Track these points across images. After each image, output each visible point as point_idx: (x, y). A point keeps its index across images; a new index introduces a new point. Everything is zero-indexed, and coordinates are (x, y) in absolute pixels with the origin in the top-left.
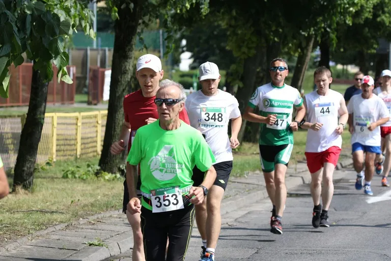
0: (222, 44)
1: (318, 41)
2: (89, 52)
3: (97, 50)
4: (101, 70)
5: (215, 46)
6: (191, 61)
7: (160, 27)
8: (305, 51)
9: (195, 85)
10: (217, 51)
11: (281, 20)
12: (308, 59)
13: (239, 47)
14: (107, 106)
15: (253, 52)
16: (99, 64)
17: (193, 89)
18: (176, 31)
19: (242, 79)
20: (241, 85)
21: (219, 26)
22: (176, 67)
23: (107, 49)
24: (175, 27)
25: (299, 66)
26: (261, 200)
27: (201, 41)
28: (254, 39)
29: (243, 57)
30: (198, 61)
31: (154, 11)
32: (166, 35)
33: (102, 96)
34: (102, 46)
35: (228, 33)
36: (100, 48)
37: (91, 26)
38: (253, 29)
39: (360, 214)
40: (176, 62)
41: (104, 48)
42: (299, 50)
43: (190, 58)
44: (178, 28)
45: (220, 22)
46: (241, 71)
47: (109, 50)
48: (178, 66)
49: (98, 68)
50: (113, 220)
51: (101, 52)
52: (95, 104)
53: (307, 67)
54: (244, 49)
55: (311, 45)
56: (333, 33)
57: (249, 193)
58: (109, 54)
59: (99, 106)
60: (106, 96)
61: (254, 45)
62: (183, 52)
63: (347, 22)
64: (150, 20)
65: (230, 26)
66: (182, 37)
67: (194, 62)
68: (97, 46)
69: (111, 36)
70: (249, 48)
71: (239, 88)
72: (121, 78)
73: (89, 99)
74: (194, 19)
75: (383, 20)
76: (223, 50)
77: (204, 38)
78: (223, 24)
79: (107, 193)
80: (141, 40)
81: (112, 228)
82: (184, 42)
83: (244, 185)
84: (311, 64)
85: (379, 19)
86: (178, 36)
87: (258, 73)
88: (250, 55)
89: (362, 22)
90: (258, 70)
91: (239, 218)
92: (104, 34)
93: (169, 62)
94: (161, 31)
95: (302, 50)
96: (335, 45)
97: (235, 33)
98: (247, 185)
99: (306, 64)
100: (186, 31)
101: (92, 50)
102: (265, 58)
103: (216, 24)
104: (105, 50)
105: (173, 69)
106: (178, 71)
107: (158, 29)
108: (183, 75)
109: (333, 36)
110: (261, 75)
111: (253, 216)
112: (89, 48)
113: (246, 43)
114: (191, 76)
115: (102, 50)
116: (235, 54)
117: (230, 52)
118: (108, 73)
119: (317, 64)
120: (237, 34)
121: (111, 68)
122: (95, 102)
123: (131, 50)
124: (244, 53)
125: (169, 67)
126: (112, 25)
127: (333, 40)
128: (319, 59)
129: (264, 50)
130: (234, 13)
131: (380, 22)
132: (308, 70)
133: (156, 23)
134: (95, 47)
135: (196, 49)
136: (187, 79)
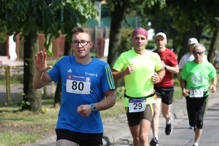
3: (101, 28)
13: (181, 26)
15: (189, 29)
16: (102, 36)
18: (145, 17)
19: (182, 44)
20: (182, 48)
21: (169, 15)
23: (106, 27)
27: (159, 23)
28: (189, 22)
29: (184, 32)
31: (133, 6)
32: (140, 20)
33: (103, 54)
35: (174, 19)
37: (98, 14)
41: (104, 27)
42: (215, 28)
43: (153, 33)
47: (108, 28)
49: (102, 38)
50: (110, 123)
51: (103, 30)
52: (100, 58)
54: (184, 28)
58: (108, 30)
60: (106, 53)
61: (189, 26)
62: (149, 29)
64: (130, 11)
65: (176, 15)
66: (149, 21)
69: (109, 20)
70: (186, 27)
71: (180, 49)
73: (96, 55)
74: (156, 11)
76: (171, 28)
77: (161, 21)
78: (171, 14)
80: (126, 22)
81: (110, 127)
82: (150, 24)
86: (146, 20)
88: (187, 31)
92: (104, 19)
94: (137, 18)
100: (151, 18)
101: (98, 28)
107: (135, 16)
112: (96, 27)
113: (184, 24)
116: (179, 30)
117: (175, 29)
118: (107, 41)
121: (109, 37)
123: (120, 28)
124: (183, 30)
126: (110, 14)
130: (178, 7)
133: (134, 13)
134: (100, 25)
135: (157, 28)
136: (151, 45)
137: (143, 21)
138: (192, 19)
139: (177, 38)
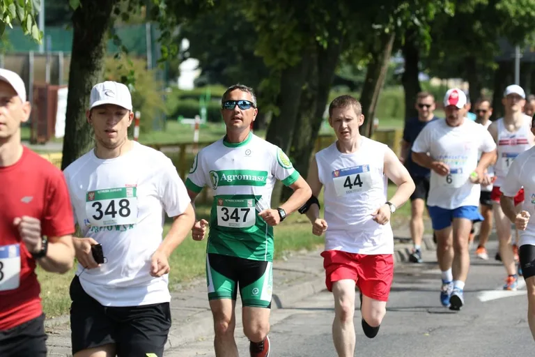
0: (247, 47)
1: (401, 41)
2: (32, 60)
3: (45, 55)
4: (51, 88)
5: (235, 49)
6: (197, 73)
7: (147, 19)
8: (380, 58)
9: (204, 111)
10: (239, 58)
11: (341, 7)
12: (384, 71)
13: (274, 51)
14: (60, 147)
15: (297, 59)
16: (48, 79)
17: (201, 118)
18: (172, 25)
19: (279, 102)
20: (277, 112)
21: (241, 17)
22: (172, 84)
23: (61, 54)
24: (170, 20)
25: (370, 80)
26: (309, 296)
27: (214, 42)
28: (298, 38)
29: (280, 67)
30: (207, 73)
32: (158, 33)
33: (53, 131)
34: (53, 50)
35: (258, 29)
36: (49, 53)
37: (36, 20)
38: (295, 22)
39: (469, 319)
40: (173, 74)
41: (56, 52)
42: (370, 56)
43: (196, 69)
44: (175, 20)
45: (244, 11)
46: (277, 89)
47: (65, 56)
48: (176, 81)
49: (47, 86)
51: (51, 60)
52: (43, 143)
53: (383, 83)
54: (282, 55)
55: (390, 47)
56: (425, 28)
57: (289, 286)
58: (65, 63)
59: (48, 146)
60: (60, 130)
61: (298, 47)
62: (185, 59)
63: (447, 10)
64: (130, 9)
65: (261, 17)
66: (184, 35)
67: (202, 74)
68: (46, 49)
69: (67, 33)
70: (290, 54)
71: (274, 117)
72: (84, 101)
73: (32, 133)
74: (201, 6)
75: (505, 7)
76: (248, 56)
77: (218, 36)
78: (249, 15)
79: (61, 287)
80: (117, 41)
82: (185, 44)
83: (282, 272)
84: (390, 77)
85: (498, 6)
86: (176, 32)
87: (305, 92)
88: (292, 64)
89: (471, 10)
90: (304, 87)
91: (275, 325)
92: (55, 30)
93: (162, 75)
94: (148, 26)
95: (375, 55)
96: (428, 47)
97: (267, 28)
98: (286, 272)
99: (380, 77)
100: (189, 25)
101: (37, 55)
102: (316, 69)
103: (236, 14)
104: (58, 57)
105: (167, 86)
106: (176, 89)
107: (144, 23)
108: (184, 96)
109: (425, 32)
110: (309, 96)
111: (298, 323)
112: (31, 53)
113: (284, 45)
114: (196, 97)
115: (53, 56)
116: (268, 62)
117: (260, 59)
118: (63, 93)
119: (400, 77)
120: (271, 31)
121: (67, 84)
122: (43, 140)
123: (99, 56)
124: (282, 60)
125: (162, 83)
126: (70, 16)
127: (424, 38)
128: (402, 70)
129: (314, 56)
131: (500, 11)
132: (384, 87)
133: (140, 13)
134: (41, 50)
135: (206, 55)
136: (190, 103)
137: (166, 35)
138: (307, 30)
139: (265, 83)
